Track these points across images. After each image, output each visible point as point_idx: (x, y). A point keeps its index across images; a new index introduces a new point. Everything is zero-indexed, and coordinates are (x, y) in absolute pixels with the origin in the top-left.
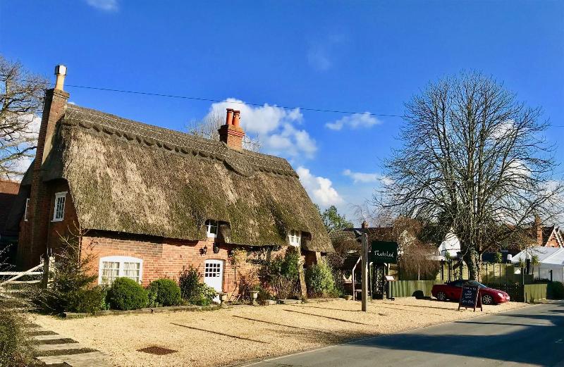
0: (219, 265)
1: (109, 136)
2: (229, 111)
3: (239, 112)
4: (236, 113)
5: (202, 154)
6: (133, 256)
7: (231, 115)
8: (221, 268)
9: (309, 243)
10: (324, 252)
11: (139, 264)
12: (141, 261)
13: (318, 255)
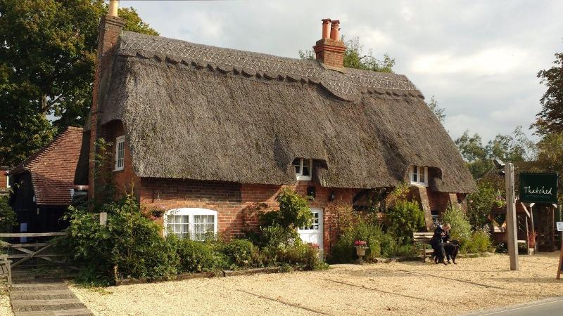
0: (317, 215)
1: (174, 66)
2: (325, 22)
3: (338, 22)
4: (335, 23)
5: (290, 80)
6: (204, 207)
7: (329, 26)
8: (320, 218)
9: (438, 182)
10: (461, 192)
11: (212, 217)
12: (215, 213)
13: (453, 197)
